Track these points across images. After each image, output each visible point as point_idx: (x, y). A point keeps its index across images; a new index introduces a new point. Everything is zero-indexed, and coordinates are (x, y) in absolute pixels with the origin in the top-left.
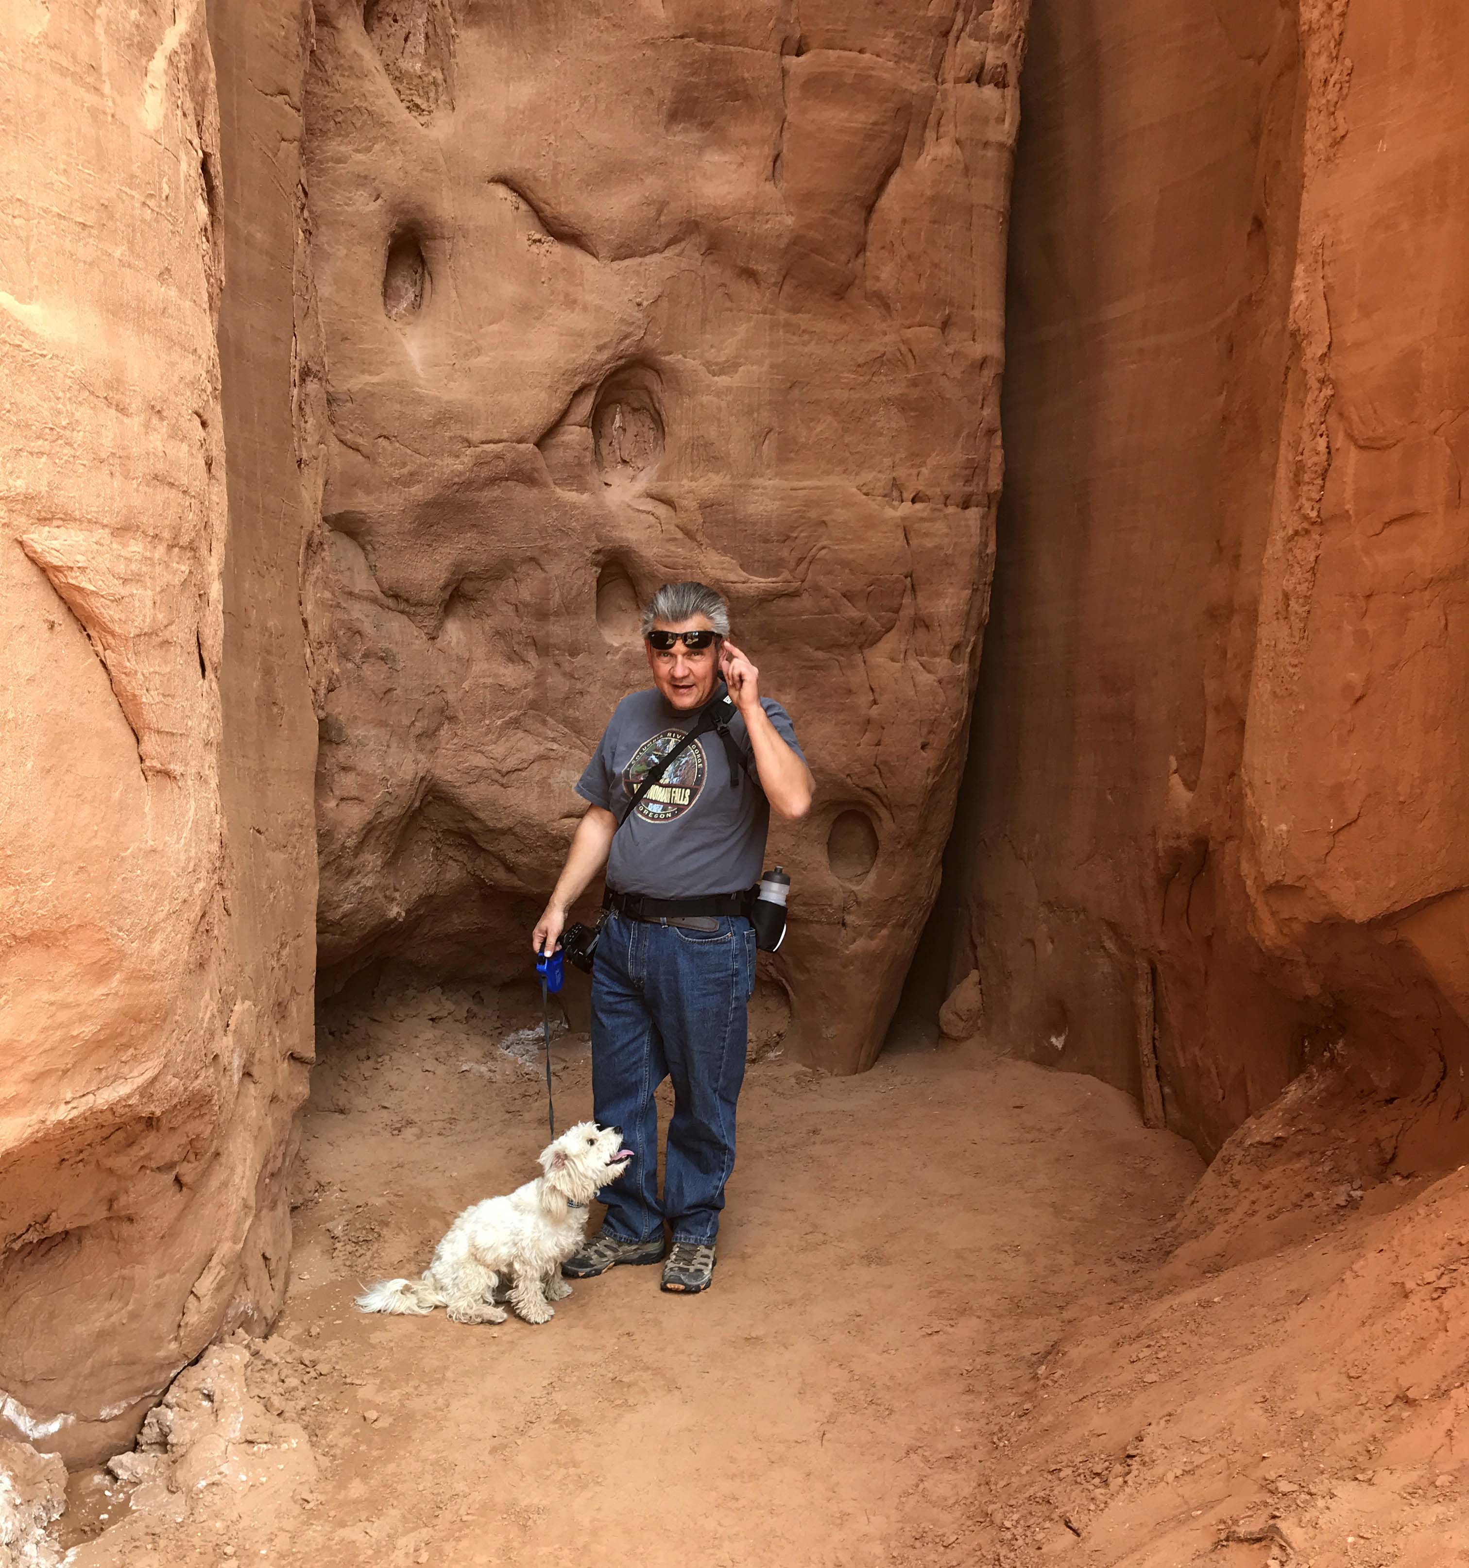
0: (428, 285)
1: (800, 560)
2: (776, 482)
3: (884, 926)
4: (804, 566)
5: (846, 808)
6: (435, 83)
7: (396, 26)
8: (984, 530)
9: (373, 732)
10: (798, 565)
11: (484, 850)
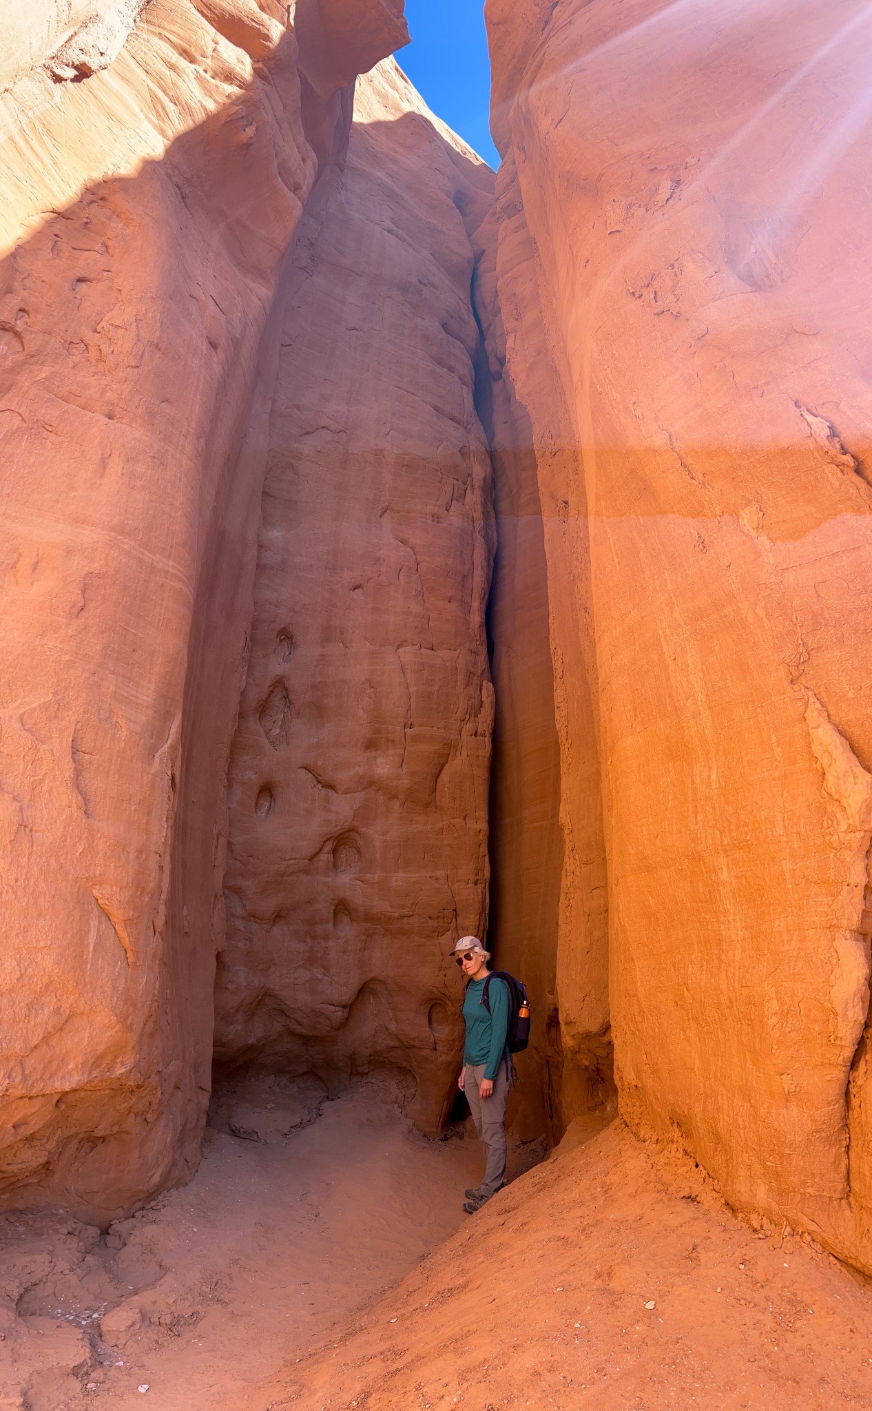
0: (273, 803)
1: (413, 904)
2: (403, 875)
3: (452, 1050)
4: (414, 906)
5: (434, 1002)
6: (282, 736)
7: (271, 718)
8: (483, 893)
9: (242, 968)
10: (412, 905)
11: (289, 1017)
